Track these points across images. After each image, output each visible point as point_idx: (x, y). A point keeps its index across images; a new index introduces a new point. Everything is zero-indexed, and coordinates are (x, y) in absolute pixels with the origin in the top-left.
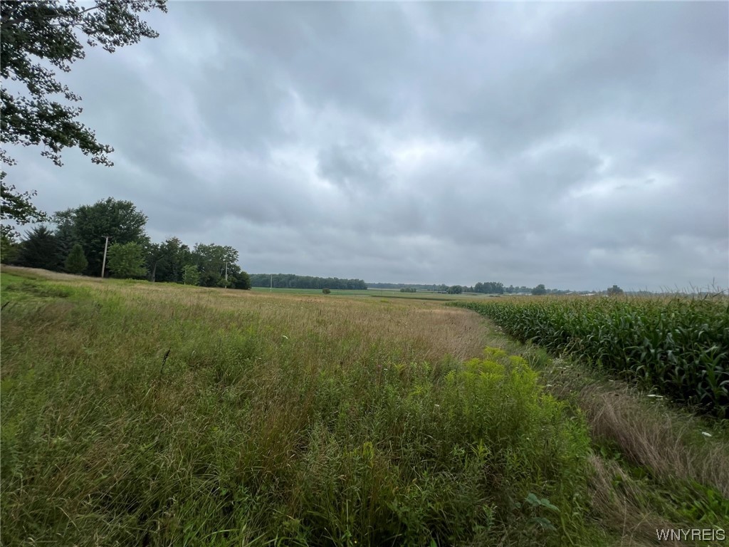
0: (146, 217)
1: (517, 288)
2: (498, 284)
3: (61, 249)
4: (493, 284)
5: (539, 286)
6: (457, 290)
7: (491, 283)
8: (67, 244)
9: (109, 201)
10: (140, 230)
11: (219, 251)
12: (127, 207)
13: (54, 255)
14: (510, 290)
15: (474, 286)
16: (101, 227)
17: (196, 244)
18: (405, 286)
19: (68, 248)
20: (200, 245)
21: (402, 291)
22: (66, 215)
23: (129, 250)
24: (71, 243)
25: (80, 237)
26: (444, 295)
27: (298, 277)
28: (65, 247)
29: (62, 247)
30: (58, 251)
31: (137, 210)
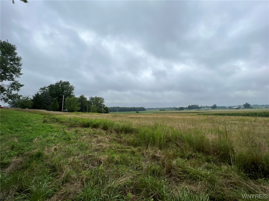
0: (74, 87)
1: (204, 107)
2: (196, 106)
3: (45, 101)
4: (195, 106)
5: (214, 105)
6: (182, 109)
7: (194, 105)
8: (47, 100)
9: (61, 81)
10: (72, 92)
11: (97, 99)
12: (67, 83)
13: (42, 104)
14: (201, 107)
15: (187, 107)
16: (59, 92)
17: (90, 97)
18: (161, 108)
19: (47, 101)
20: (91, 97)
21: (160, 110)
22: (44, 89)
23: (73, 100)
24: (48, 99)
25: (51, 96)
26: (177, 111)
27: (120, 108)
28: (46, 101)
29: (45, 100)
30: (44, 102)
31: (71, 84)
